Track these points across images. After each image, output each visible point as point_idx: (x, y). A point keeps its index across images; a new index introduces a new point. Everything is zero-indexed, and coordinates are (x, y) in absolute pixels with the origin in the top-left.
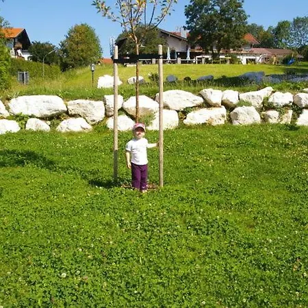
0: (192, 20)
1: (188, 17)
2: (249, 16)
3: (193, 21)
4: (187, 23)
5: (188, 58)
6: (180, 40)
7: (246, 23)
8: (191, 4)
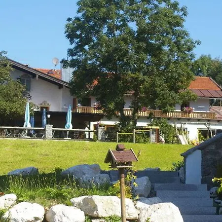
0: (80, 47)
1: (72, 42)
2: (199, 43)
3: (83, 50)
4: (71, 53)
5: (69, 126)
6: (60, 86)
7: (192, 56)
8: (80, 15)
